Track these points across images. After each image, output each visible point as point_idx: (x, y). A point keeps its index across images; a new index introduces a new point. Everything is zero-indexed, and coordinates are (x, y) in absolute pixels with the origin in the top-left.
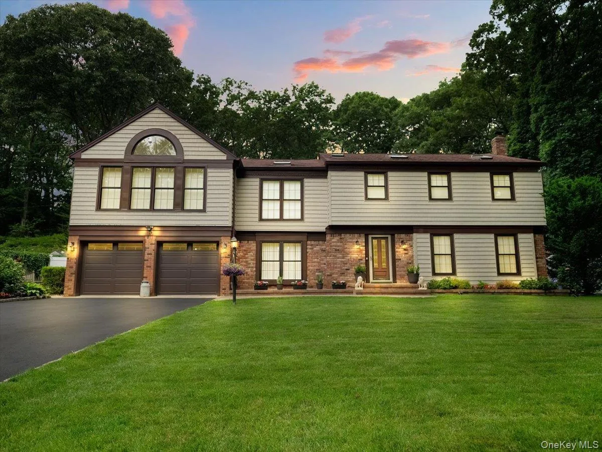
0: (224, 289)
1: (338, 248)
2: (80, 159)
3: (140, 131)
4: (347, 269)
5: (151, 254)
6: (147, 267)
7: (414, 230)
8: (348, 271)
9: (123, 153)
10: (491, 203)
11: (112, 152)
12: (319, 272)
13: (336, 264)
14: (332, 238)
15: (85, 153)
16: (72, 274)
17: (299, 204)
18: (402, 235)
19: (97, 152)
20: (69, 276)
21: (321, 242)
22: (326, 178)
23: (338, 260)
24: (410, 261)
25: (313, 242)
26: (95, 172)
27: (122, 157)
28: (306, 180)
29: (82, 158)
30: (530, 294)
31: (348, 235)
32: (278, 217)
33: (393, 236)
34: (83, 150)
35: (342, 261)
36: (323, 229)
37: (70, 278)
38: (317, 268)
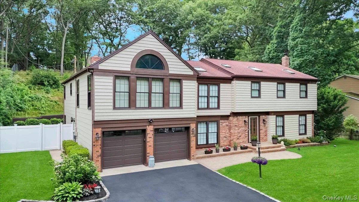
0: (193, 156)
1: (236, 124)
2: (98, 69)
3: (141, 50)
4: (240, 136)
5: (151, 138)
6: (149, 146)
7: (270, 113)
8: (240, 137)
9: (130, 66)
10: (299, 99)
11: (121, 65)
12: (225, 138)
13: (235, 133)
14: (233, 119)
15: (101, 64)
16: (98, 156)
17: (216, 99)
18: (263, 116)
19: (110, 65)
20: (97, 158)
21: (226, 121)
22: (231, 84)
23: (236, 131)
24: (266, 130)
25: (222, 121)
26: (110, 79)
27: (129, 70)
28: (221, 85)
29: (99, 68)
30: (314, 145)
31: (241, 117)
32: (206, 107)
33: (259, 116)
34: (100, 63)
35: (237, 132)
36: (229, 114)
37: (97, 159)
38: (224, 136)
